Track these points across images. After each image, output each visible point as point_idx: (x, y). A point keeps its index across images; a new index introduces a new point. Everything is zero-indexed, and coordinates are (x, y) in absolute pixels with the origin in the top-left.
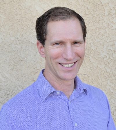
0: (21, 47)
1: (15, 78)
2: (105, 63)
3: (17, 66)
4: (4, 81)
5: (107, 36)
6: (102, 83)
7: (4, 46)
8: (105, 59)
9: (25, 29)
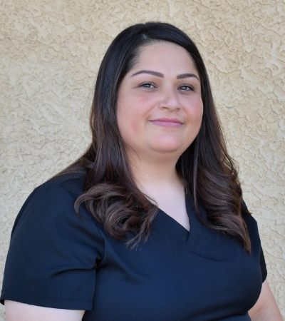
0: (90, 48)
1: (76, 115)
2: (274, 82)
3: (81, 90)
4: (53, 122)
5: (280, 21)
6: (268, 127)
7: (51, 45)
8: (275, 73)
9: (97, 6)
